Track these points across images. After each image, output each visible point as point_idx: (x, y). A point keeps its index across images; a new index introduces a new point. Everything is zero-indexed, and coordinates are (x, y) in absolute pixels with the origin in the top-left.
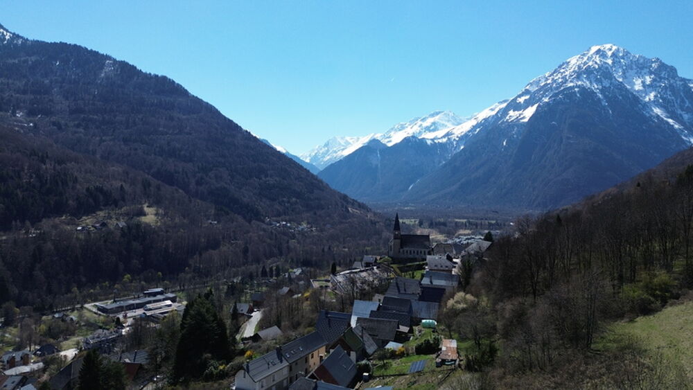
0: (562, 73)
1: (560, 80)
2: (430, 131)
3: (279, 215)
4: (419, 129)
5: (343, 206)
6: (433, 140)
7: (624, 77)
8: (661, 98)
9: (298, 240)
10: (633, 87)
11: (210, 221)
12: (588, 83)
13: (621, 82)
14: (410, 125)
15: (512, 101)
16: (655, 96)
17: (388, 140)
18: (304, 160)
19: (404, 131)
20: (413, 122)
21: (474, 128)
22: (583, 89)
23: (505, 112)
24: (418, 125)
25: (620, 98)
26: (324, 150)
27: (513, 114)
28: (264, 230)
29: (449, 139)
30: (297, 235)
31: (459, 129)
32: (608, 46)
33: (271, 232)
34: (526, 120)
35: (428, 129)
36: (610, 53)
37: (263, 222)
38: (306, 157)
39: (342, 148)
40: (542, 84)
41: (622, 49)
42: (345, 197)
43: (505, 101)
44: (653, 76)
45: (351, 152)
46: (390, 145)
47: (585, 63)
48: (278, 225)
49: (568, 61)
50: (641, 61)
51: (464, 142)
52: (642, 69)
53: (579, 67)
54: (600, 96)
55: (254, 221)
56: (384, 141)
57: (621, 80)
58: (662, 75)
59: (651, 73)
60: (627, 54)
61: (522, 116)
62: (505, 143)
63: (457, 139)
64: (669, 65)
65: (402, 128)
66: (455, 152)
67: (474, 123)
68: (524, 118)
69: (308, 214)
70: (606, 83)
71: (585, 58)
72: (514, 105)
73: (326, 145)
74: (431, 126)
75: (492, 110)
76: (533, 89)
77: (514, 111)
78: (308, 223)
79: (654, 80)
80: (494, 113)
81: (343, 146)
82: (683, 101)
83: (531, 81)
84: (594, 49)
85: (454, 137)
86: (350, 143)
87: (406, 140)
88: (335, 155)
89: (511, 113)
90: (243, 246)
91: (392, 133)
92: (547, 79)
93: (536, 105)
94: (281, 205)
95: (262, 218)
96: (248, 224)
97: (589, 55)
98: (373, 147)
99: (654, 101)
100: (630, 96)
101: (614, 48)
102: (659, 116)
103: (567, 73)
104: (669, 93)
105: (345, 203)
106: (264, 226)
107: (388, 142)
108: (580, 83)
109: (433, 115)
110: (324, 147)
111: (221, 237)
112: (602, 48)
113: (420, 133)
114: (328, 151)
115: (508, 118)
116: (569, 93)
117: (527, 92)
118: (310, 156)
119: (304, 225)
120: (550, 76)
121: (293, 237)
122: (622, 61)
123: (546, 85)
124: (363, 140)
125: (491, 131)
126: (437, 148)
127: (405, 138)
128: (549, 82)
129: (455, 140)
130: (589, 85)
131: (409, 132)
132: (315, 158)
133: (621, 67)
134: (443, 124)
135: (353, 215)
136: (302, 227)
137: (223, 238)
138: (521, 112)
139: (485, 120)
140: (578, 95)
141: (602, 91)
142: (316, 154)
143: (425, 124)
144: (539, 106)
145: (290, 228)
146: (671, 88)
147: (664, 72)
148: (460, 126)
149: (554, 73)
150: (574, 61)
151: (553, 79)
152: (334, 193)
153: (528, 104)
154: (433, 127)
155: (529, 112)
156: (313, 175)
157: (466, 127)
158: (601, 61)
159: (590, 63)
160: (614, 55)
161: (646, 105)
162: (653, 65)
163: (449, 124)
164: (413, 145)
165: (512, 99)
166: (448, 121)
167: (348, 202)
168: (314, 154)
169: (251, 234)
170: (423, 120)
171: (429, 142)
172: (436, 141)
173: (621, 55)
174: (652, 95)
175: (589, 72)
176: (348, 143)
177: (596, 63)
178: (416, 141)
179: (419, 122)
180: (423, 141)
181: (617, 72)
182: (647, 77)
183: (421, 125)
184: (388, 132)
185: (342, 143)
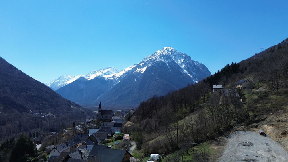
0: (155, 56)
1: (154, 58)
2: (106, 75)
3: (37, 109)
5: (68, 105)
6: (107, 78)
7: (175, 58)
8: (186, 67)
9: (46, 120)
10: (178, 62)
11: (1, 112)
12: (164, 60)
14: (97, 72)
15: (138, 65)
16: (185, 66)
17: (88, 77)
18: (47, 85)
19: (95, 74)
20: (99, 71)
21: (124, 74)
22: (162, 62)
23: (135, 68)
24: (101, 72)
25: (174, 66)
26: (57, 81)
27: (138, 70)
28: (29, 116)
29: (114, 78)
30: (46, 118)
32: (170, 48)
33: (33, 117)
34: (143, 72)
35: (105, 74)
37: (29, 113)
38: (49, 84)
39: (66, 80)
40: (148, 59)
41: (174, 49)
42: (69, 101)
43: (135, 65)
44: (184, 59)
45: (71, 82)
46: (89, 80)
47: (163, 53)
48: (36, 114)
49: (157, 51)
50: (180, 54)
51: (120, 80)
52: (180, 56)
53: (161, 54)
54: (167, 65)
55: (23, 112)
56: (86, 78)
57: (174, 60)
58: (187, 59)
59: (183, 58)
60: (176, 51)
61: (141, 71)
62: (135, 81)
63: (117, 78)
64: (189, 56)
65: (94, 73)
66: (116, 83)
67: (124, 72)
69: (52, 109)
70: (169, 61)
71: (163, 51)
73: (59, 79)
74: (107, 73)
75: (131, 68)
76: (145, 61)
78: (51, 113)
79: (184, 61)
80: (131, 69)
81: (67, 79)
82: (193, 68)
83: (145, 58)
84: (165, 48)
85: (116, 77)
86: (70, 79)
87: (96, 78)
88: (63, 83)
89: (138, 69)
90: (19, 124)
91: (90, 75)
92: (150, 58)
93: (146, 67)
94: (38, 105)
95: (28, 111)
96: (21, 114)
97: (164, 50)
98: (81, 80)
99: (184, 68)
100: (177, 65)
101: (172, 48)
102: (186, 73)
103: (157, 56)
104: (189, 65)
105: (69, 104)
108: (161, 60)
109: (107, 68)
110: (58, 80)
111: (7, 120)
112: (168, 48)
113: (102, 75)
114: (60, 81)
115: (136, 71)
116: (157, 63)
117: (143, 62)
120: (151, 57)
121: (44, 119)
122: (174, 53)
124: (77, 77)
125: (130, 76)
126: (109, 81)
128: (151, 58)
129: (116, 79)
131: (97, 74)
133: (174, 55)
134: (112, 72)
135: (73, 109)
136: (49, 115)
138: (141, 69)
139: (128, 71)
140: (160, 64)
141: (168, 63)
142: (53, 83)
143: (104, 72)
145: (42, 115)
146: (189, 63)
147: (187, 58)
148: (118, 73)
150: (159, 52)
152: (64, 99)
153: (143, 66)
154: (108, 73)
155: (144, 69)
156: (54, 91)
157: (121, 74)
159: (164, 53)
160: (171, 51)
161: (182, 69)
162: (184, 55)
163: (114, 72)
164: (99, 80)
166: (114, 71)
167: (70, 104)
169: (22, 118)
170: (104, 70)
172: (109, 79)
173: (174, 51)
174: (184, 66)
175: (164, 56)
177: (166, 53)
178: (100, 78)
179: (102, 71)
180: (103, 78)
181: (173, 57)
182: (182, 59)
183: (102, 72)
184: (89, 74)
185: (67, 78)
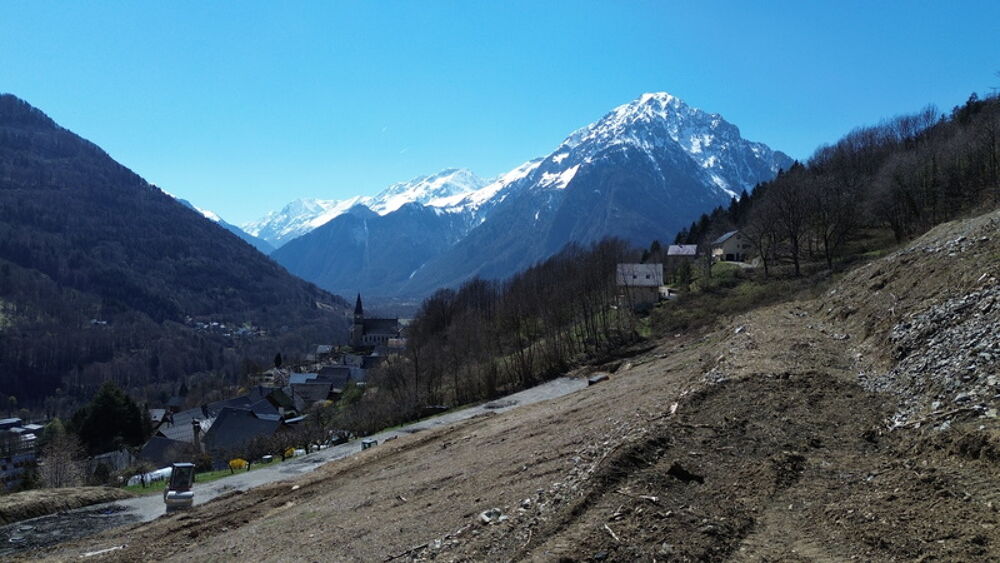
0: (608, 127)
1: (606, 135)
2: (440, 196)
3: (207, 312)
4: (425, 192)
5: (307, 299)
6: (443, 208)
7: (680, 134)
8: (722, 164)
9: (237, 347)
10: (690, 149)
11: (95, 321)
12: (638, 140)
13: (677, 143)
14: (412, 186)
15: (547, 159)
16: (715, 162)
17: (381, 206)
18: (249, 232)
19: (403, 195)
20: (416, 182)
21: (499, 194)
22: (631, 148)
23: (538, 173)
24: (423, 187)
25: (676, 162)
26: (281, 218)
27: (548, 178)
28: (184, 334)
29: (466, 208)
30: (235, 342)
31: (479, 195)
32: (662, 95)
33: (195, 337)
34: (563, 186)
35: (438, 193)
36: (664, 104)
37: (183, 322)
38: (253, 229)
39: (311, 216)
40: (584, 140)
41: (678, 100)
42: (311, 288)
43: (538, 160)
44: (712, 136)
45: (324, 223)
46: (382, 213)
47: (635, 115)
48: (206, 326)
49: (615, 110)
50: (700, 116)
51: (485, 213)
52: (700, 126)
53: (629, 120)
54: (652, 158)
55: (166, 321)
56: (374, 208)
57: (676, 139)
58: (723, 136)
59: (710, 132)
60: (683, 106)
61: (559, 181)
62: (537, 217)
63: (476, 209)
64: (730, 123)
65: (401, 190)
66: (473, 227)
67: (498, 187)
68: (561, 183)
69: (253, 312)
70: (659, 143)
71: (636, 109)
72: (550, 166)
73: (286, 211)
74: (442, 189)
75: (522, 170)
76: (574, 145)
77: (549, 173)
78: (254, 324)
79: (714, 141)
80: (524, 175)
81: (312, 213)
82: (746, 170)
83: (571, 135)
84: (646, 97)
85: (472, 206)
86: (323, 210)
87: (406, 208)
88: (299, 226)
89: (546, 176)
90: (151, 357)
91: (386, 197)
92: (590, 133)
93: (576, 167)
94: (211, 297)
95: (180, 316)
96: (158, 326)
97: (640, 105)
98: (357, 217)
99: (714, 168)
100: (687, 160)
101: (670, 97)
102: (718, 186)
103: (614, 126)
104: (731, 158)
105: (311, 296)
106: (182, 328)
107: (381, 209)
108: (628, 140)
109: (443, 174)
110: (282, 214)
111: (113, 344)
112: (655, 97)
113: (427, 198)
114: (288, 219)
115: (541, 182)
116: (615, 153)
117: (565, 149)
118: (259, 226)
119: (247, 327)
120: (594, 129)
121: (230, 343)
122: (678, 114)
123: (589, 140)
124: (344, 206)
125: (520, 197)
126: (448, 220)
127: (404, 206)
128: (593, 136)
129: (473, 210)
130: (639, 144)
131: (410, 196)
132: (267, 230)
133: (677, 123)
134: (458, 188)
135: (322, 313)
136: (244, 329)
137: (118, 345)
138: (557, 175)
139: (514, 183)
140: (626, 156)
141: (654, 152)
142: (269, 224)
143: (434, 186)
144: (579, 169)
145: (224, 331)
146: (732, 152)
147: (726, 131)
148: (480, 191)
149: (599, 124)
150: (623, 112)
151: (597, 133)
152: (293, 281)
153: (567, 164)
154: (445, 192)
155: (568, 175)
156: (261, 255)
157: (487, 193)
158: (653, 114)
159: (641, 116)
160: (669, 107)
161: (704, 173)
162: (713, 122)
163: (466, 188)
164: (414, 213)
165: (546, 157)
166: (465, 183)
167: (315, 294)
168: (265, 224)
169: (161, 339)
170: (432, 180)
171: (438, 212)
172: (448, 210)
173: (677, 107)
174: (712, 160)
175: (639, 126)
176: (319, 210)
177: (648, 116)
178: (419, 210)
179: (425, 183)
180: (430, 210)
181: (671, 128)
182: (706, 137)
183: (427, 188)
184: (381, 195)
185: (311, 208)
